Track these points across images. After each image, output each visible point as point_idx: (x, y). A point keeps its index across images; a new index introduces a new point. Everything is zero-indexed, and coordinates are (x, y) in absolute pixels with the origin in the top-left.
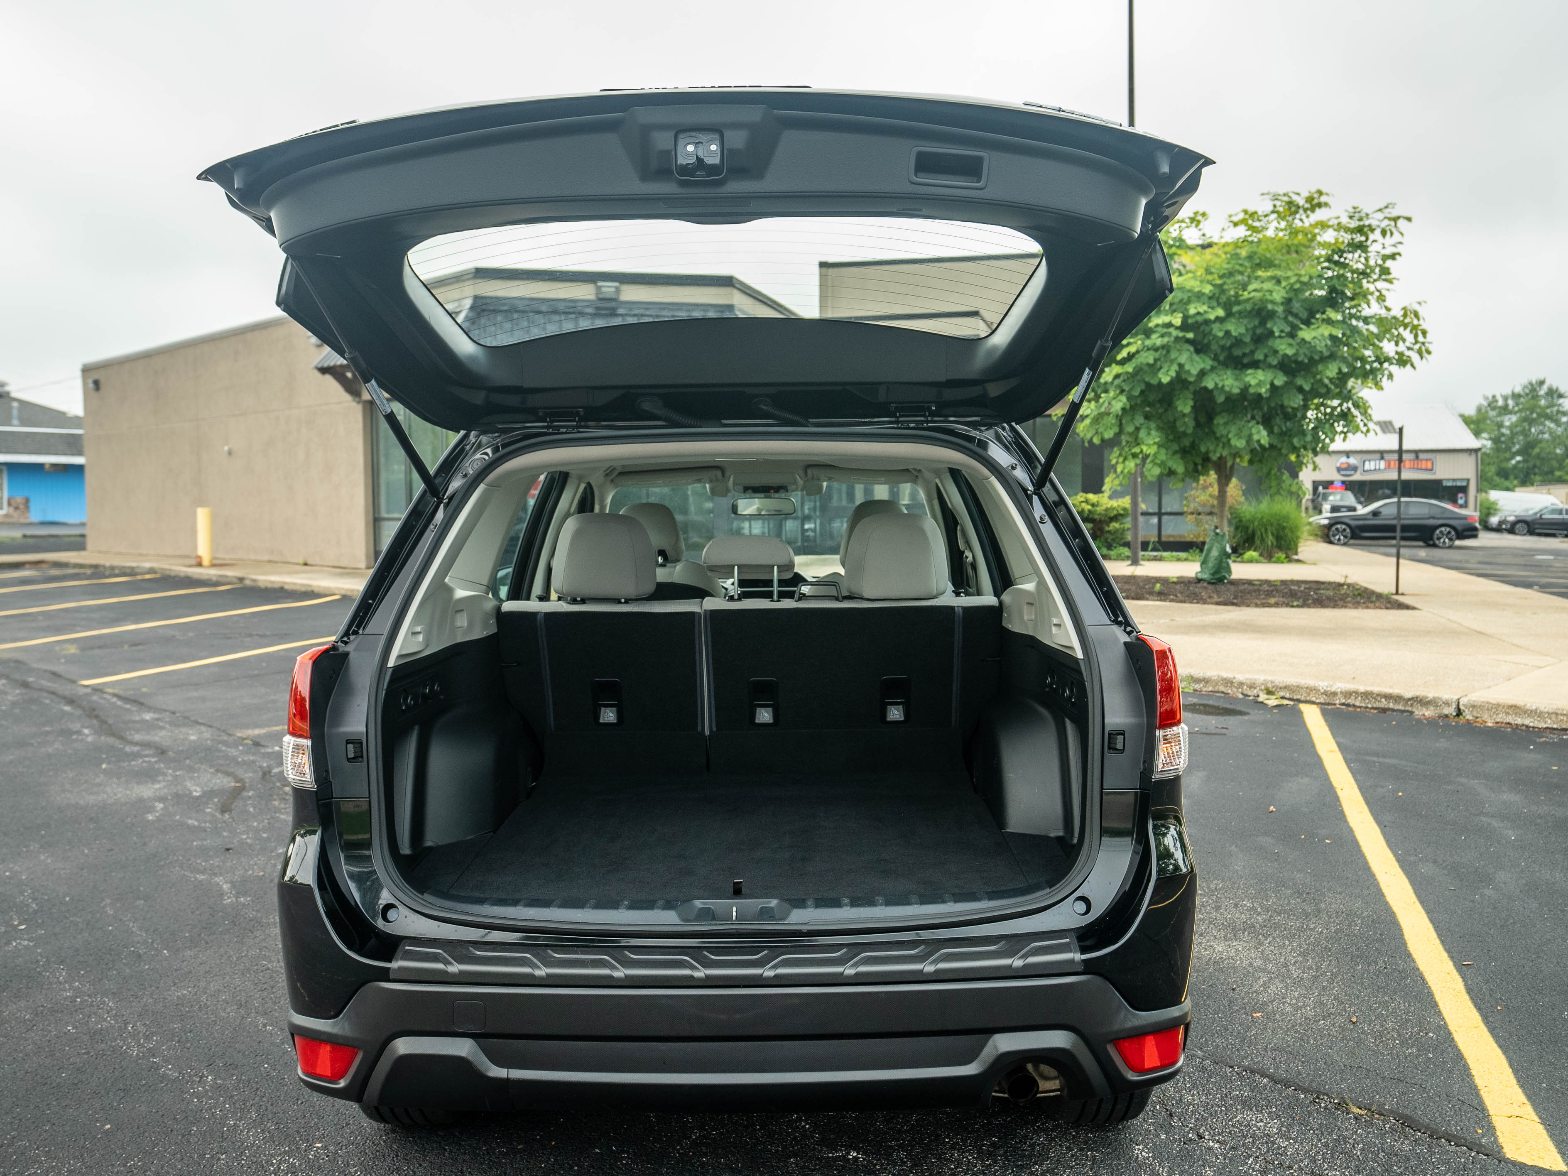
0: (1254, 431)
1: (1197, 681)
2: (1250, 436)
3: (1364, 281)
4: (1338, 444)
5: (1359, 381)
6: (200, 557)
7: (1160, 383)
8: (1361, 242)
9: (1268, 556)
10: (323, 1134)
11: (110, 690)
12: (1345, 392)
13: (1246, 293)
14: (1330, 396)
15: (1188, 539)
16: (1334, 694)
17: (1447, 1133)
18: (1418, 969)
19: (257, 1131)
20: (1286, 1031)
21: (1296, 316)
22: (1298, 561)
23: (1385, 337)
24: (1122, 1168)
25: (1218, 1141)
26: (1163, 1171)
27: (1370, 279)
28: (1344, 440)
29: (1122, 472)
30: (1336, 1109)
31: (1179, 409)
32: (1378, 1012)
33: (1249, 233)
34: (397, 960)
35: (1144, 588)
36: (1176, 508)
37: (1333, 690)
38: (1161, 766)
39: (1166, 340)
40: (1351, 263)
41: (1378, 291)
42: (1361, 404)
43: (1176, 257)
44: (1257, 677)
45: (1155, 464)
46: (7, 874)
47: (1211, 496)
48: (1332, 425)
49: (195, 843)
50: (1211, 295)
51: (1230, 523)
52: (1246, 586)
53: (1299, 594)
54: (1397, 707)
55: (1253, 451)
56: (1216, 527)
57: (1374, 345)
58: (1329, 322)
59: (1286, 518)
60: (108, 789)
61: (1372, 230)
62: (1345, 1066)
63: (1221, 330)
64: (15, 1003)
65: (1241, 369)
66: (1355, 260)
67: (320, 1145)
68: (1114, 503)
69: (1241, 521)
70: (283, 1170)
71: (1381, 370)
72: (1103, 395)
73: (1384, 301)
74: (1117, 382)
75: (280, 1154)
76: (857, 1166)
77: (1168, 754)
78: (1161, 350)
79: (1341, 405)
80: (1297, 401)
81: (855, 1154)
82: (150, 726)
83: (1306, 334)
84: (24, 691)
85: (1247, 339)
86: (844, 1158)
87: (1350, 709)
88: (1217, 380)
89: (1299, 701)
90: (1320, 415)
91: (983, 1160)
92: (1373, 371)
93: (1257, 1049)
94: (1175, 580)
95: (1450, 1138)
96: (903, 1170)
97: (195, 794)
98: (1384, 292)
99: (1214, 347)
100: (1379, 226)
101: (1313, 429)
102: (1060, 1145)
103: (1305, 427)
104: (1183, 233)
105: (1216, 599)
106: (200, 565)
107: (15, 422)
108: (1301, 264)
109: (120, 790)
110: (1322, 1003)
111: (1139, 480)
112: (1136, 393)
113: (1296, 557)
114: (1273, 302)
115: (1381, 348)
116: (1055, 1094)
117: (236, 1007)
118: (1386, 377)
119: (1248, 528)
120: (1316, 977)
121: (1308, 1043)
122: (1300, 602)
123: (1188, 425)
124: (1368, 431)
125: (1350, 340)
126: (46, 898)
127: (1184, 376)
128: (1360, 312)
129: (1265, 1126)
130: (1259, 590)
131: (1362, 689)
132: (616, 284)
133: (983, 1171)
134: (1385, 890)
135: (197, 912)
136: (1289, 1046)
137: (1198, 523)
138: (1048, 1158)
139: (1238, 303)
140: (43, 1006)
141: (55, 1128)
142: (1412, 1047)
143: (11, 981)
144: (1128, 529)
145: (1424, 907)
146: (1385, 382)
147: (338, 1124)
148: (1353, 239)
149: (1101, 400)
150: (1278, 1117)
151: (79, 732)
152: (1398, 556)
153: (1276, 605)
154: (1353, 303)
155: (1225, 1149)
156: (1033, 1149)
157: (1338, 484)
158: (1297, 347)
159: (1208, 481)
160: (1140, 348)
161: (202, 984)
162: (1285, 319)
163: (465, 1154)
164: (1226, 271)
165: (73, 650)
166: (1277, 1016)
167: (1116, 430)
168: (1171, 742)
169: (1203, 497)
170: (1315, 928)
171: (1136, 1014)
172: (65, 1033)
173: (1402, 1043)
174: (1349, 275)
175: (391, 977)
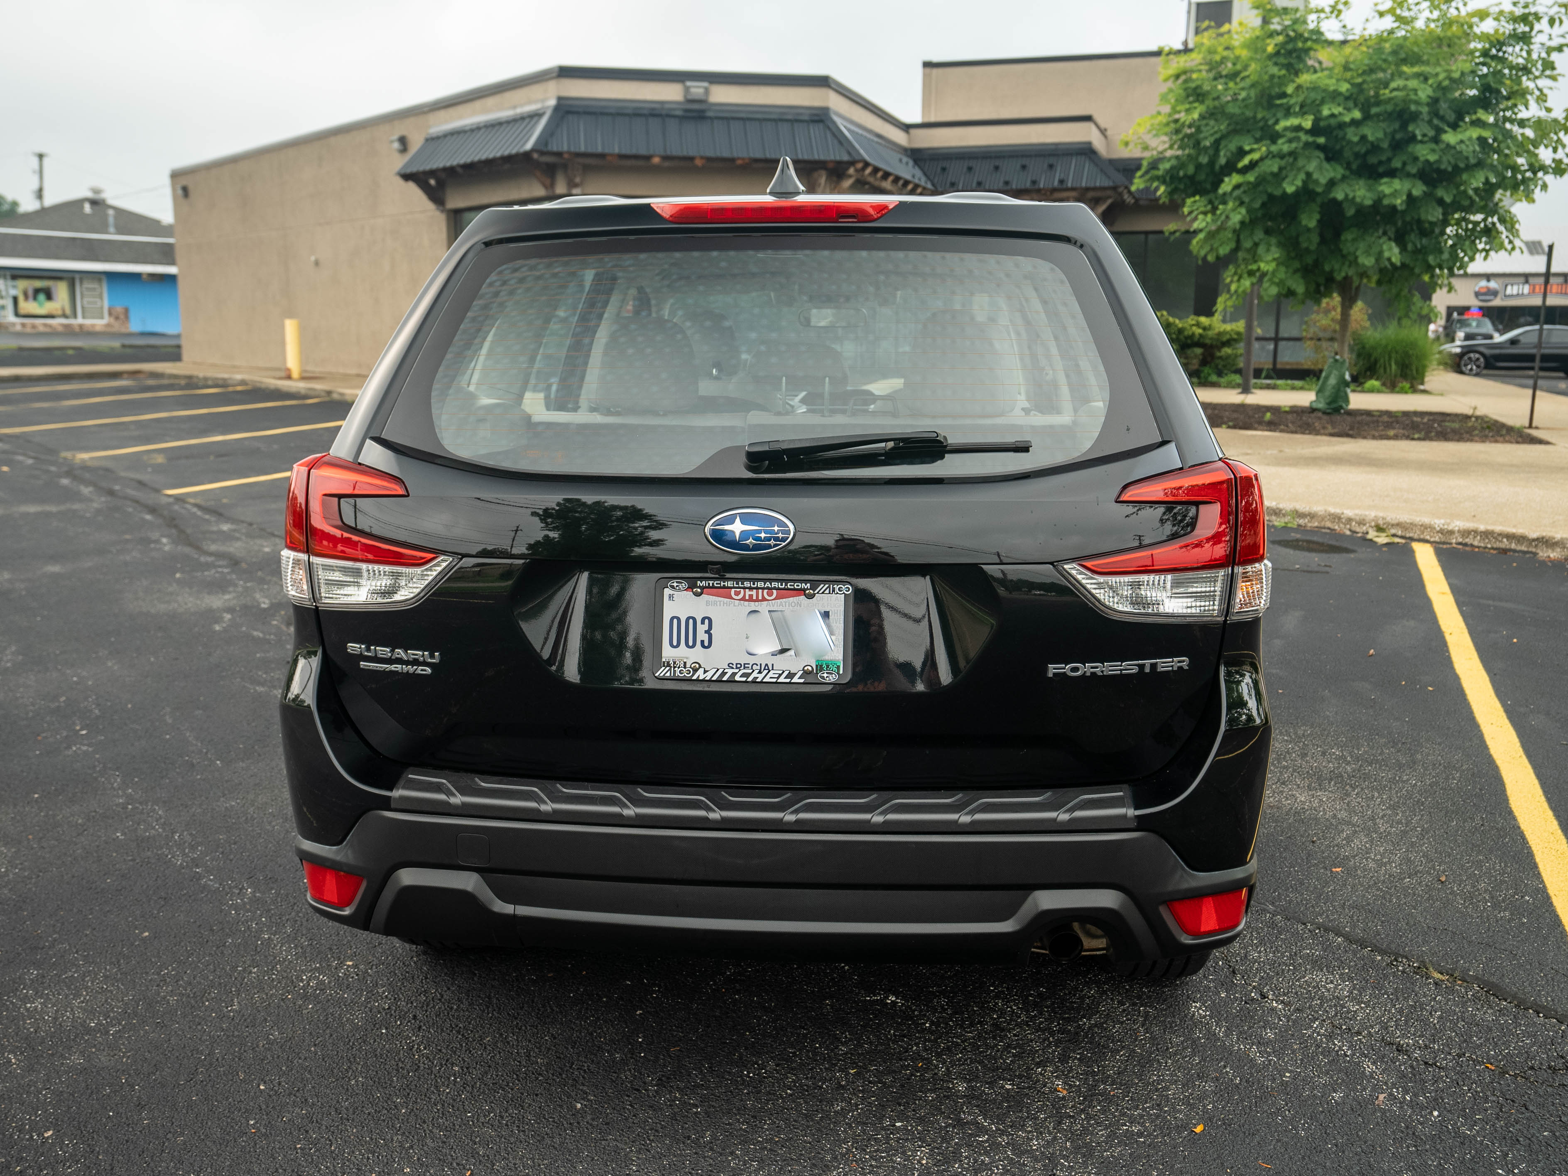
0: (1385, 247)
1: (1302, 515)
2: (1381, 253)
3: (1524, 78)
4: (1477, 266)
5: (1508, 193)
6: (289, 370)
7: (1285, 193)
8: (1524, 33)
9: (1392, 387)
10: (355, 953)
11: (192, 501)
12: (1491, 205)
13: (1387, 91)
14: (1474, 209)
15: (1306, 367)
16: (1451, 532)
17: (1536, 1004)
18: (1519, 828)
19: (290, 947)
20: (1368, 888)
21: (1442, 118)
22: (1424, 392)
23: (1542, 142)
24: (1176, 1026)
25: (1282, 1002)
26: (1220, 1031)
27: (1531, 76)
28: (1485, 258)
29: (1236, 291)
30: (1415, 973)
31: (1304, 223)
32: (1470, 871)
33: (1396, 25)
34: (398, 789)
35: (1253, 417)
36: (1295, 333)
37: (1450, 528)
38: (1238, 606)
39: (1294, 145)
40: (1510, 58)
41: (1539, 89)
42: (1508, 219)
43: (1312, 53)
44: (1367, 513)
45: (1273, 283)
46: (75, 679)
47: (1333, 320)
48: (1473, 242)
49: (258, 655)
50: (1347, 94)
51: (1351, 350)
52: (1364, 417)
53: (1422, 426)
54: (1519, 548)
55: (1382, 271)
56: (1336, 354)
57: (1528, 151)
58: (1479, 123)
59: (1413, 345)
60: (180, 599)
61: (1538, 18)
62: (1429, 927)
63: (1356, 135)
64: (69, 808)
65: (1375, 179)
66: (1515, 54)
67: (350, 963)
68: (1228, 327)
69: (1364, 348)
70: (312, 987)
71: (1534, 180)
72: (1221, 207)
73: (1545, 101)
74: (1237, 193)
75: (311, 971)
76: (895, 1011)
77: (1248, 593)
78: (1287, 158)
79: (1485, 220)
80: (1435, 214)
81: (894, 999)
82: (228, 537)
83: (1450, 137)
84: (109, 499)
85: (1385, 145)
86: (882, 1002)
87: (1467, 549)
88: (1348, 190)
89: (1412, 539)
90: (1460, 231)
91: (1027, 1011)
92: (1524, 181)
93: (1334, 907)
94: (1287, 409)
95: (1539, 1009)
96: (943, 1017)
97: (263, 606)
98: (1545, 91)
99: (1347, 154)
100: (1546, 14)
101: (1451, 246)
102: (1112, 999)
103: (1443, 244)
104: (1322, 24)
105: (1330, 429)
106: (289, 377)
107: (112, 229)
108: (1453, 59)
109: (191, 599)
110: (1409, 860)
111: (1256, 302)
112: (1257, 205)
113: (1421, 387)
114: (1417, 103)
115: (1536, 155)
116: (1102, 952)
117: (281, 820)
118: (1539, 188)
119: (1370, 355)
120: (1405, 833)
121: (1390, 901)
122: (1422, 435)
123: (1311, 242)
124: (1513, 249)
125: (1502, 146)
126: (109, 704)
127: (1311, 186)
128: (1516, 114)
129: (1335, 988)
130: (1378, 421)
131: (1482, 528)
132: (705, 84)
133: (1027, 1022)
134: (1489, 742)
135: (253, 724)
136: (1368, 904)
137: (1317, 349)
138: (1098, 1012)
139: (1378, 103)
140: (95, 811)
141: (95, 933)
142: (1505, 910)
143: (68, 785)
144: (1241, 355)
145: (1531, 762)
146: (1537, 193)
147: (371, 943)
148: (1514, 30)
149: (1218, 212)
150: (1351, 979)
151: (157, 541)
152: (1535, 389)
153: (1396, 437)
154: (1510, 103)
155: (1289, 1010)
156: (1083, 1002)
157: (1474, 310)
158: (1441, 153)
159: (1332, 304)
160: (1265, 154)
161: (251, 796)
162: (1430, 122)
163: (495, 979)
164: (1366, 68)
165: (160, 459)
166: (1359, 872)
167: (1233, 245)
168: (1252, 580)
169: (1325, 322)
170: (1408, 780)
171: (1193, 875)
172: (114, 839)
173: (1495, 906)
174: (1506, 71)
175: (392, 806)
